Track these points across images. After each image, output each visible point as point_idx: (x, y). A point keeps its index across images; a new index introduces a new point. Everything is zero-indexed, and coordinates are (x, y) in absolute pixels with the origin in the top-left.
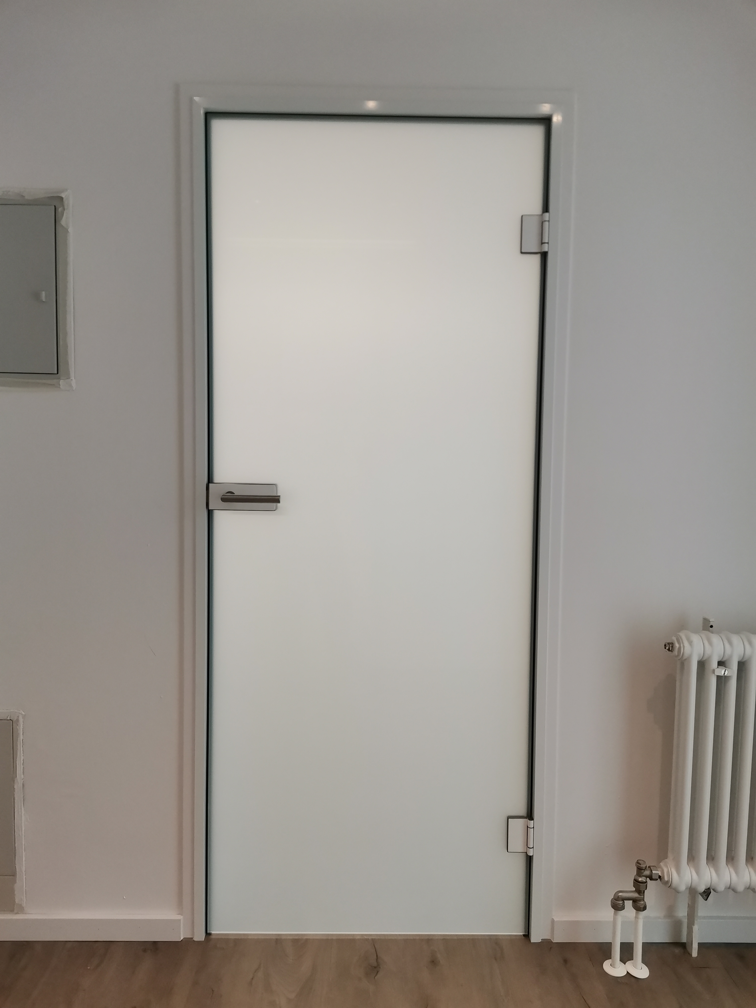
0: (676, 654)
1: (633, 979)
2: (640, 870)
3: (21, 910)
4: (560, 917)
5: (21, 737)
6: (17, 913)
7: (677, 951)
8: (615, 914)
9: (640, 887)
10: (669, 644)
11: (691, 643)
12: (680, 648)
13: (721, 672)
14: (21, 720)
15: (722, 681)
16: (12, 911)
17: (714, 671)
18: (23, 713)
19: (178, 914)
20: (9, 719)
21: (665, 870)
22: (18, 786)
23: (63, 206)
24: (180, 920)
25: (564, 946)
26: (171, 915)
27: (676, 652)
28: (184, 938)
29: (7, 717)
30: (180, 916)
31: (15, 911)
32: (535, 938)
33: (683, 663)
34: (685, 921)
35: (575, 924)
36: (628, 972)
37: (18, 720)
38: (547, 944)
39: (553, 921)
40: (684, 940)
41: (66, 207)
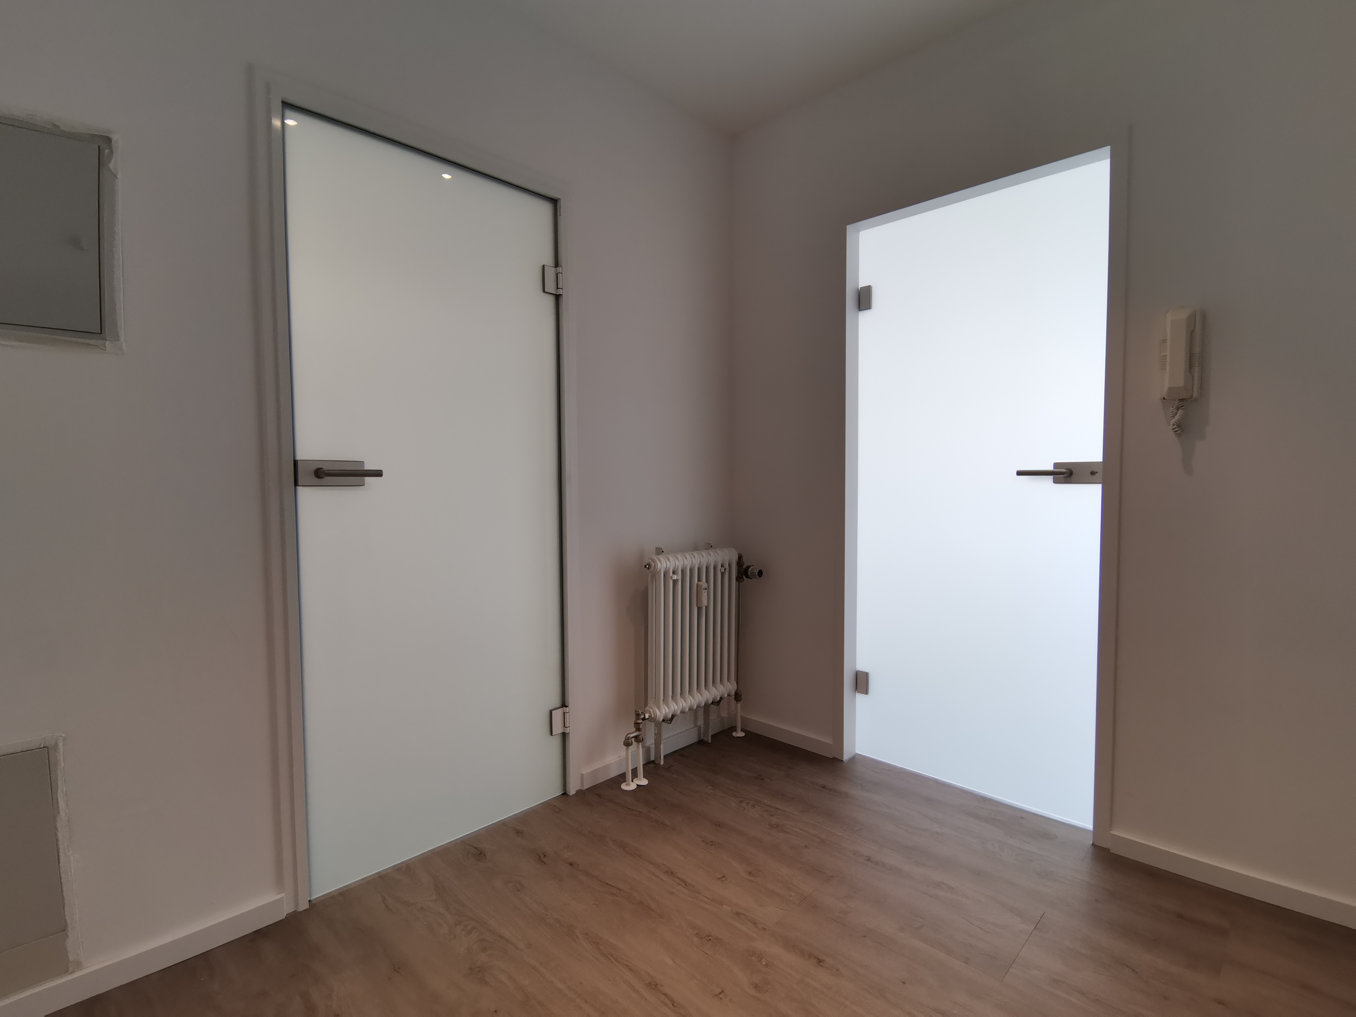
0: (653, 569)
1: (642, 787)
2: (638, 715)
3: (78, 965)
4: (586, 770)
5: (63, 764)
6: (74, 972)
7: (651, 765)
8: (627, 750)
9: (637, 727)
10: (647, 564)
11: (660, 561)
12: (655, 565)
13: (675, 577)
14: (61, 744)
15: (675, 582)
16: (66, 971)
17: (672, 578)
18: (64, 735)
19: (278, 894)
20: (42, 746)
21: (651, 711)
22: (61, 824)
23: (110, 148)
24: (283, 897)
25: (591, 789)
26: (270, 897)
27: (652, 569)
28: (287, 914)
29: (41, 744)
30: (279, 895)
31: (70, 971)
32: (572, 791)
33: (655, 574)
34: (653, 747)
35: (595, 772)
36: (637, 785)
37: (56, 745)
38: (580, 793)
39: (582, 775)
40: (652, 758)
41: (114, 151)
